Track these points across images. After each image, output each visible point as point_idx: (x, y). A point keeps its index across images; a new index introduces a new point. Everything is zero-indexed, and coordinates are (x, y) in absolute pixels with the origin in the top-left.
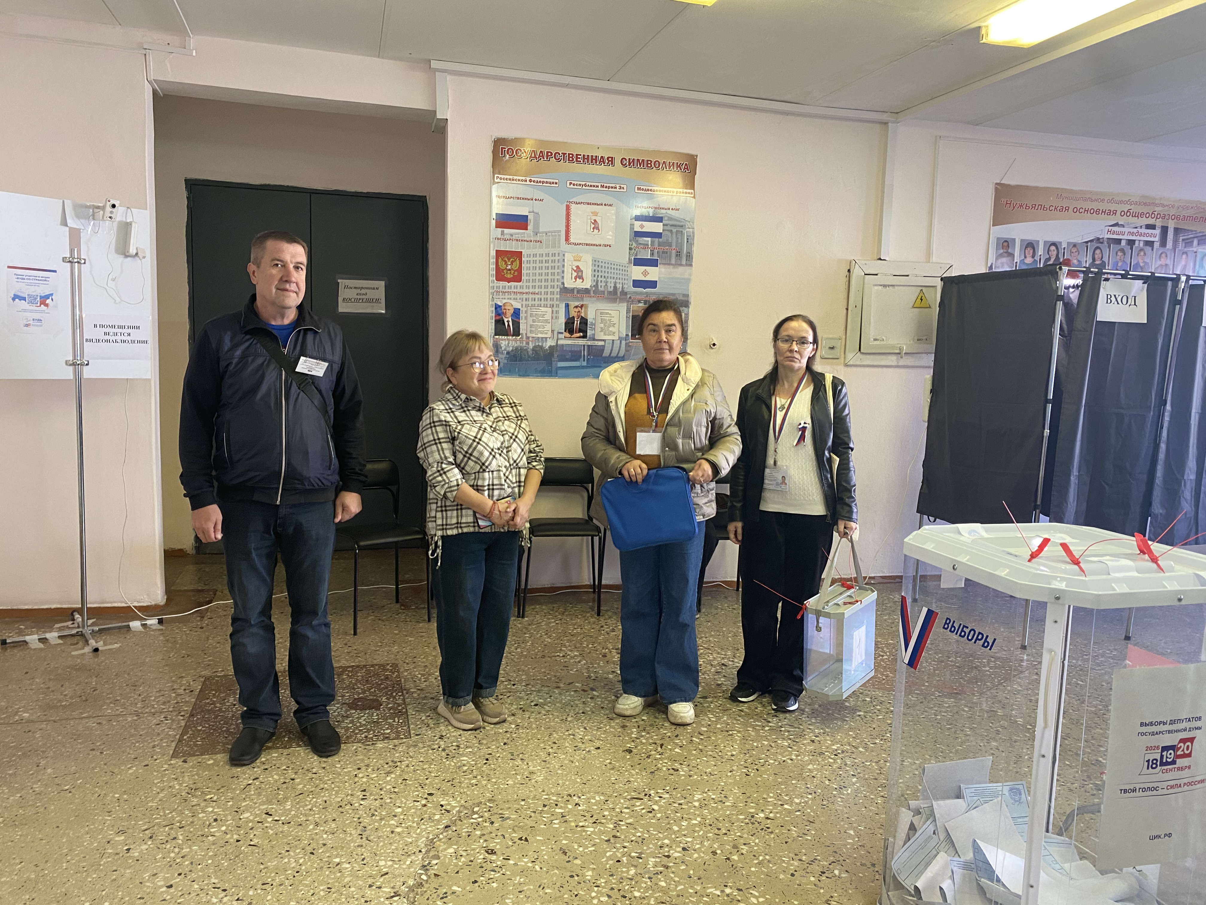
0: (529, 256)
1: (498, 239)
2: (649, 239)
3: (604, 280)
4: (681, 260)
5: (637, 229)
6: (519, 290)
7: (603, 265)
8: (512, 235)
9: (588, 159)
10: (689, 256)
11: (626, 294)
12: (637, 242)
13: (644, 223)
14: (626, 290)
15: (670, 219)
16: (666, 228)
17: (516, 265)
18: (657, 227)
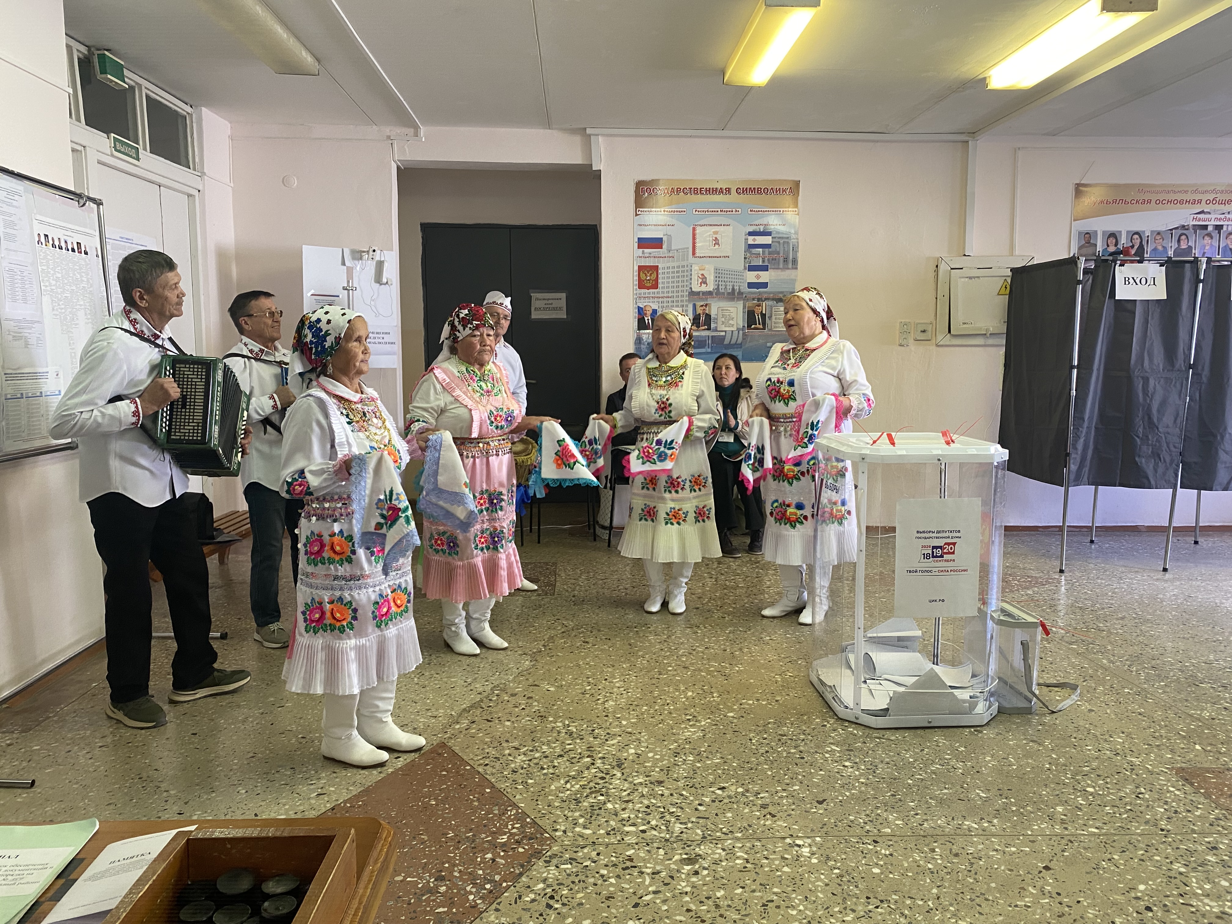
0: (663, 268)
1: (640, 257)
2: (761, 250)
3: (723, 283)
4: (787, 264)
5: (751, 242)
6: (656, 295)
7: (723, 272)
8: (650, 254)
9: (709, 191)
10: (795, 262)
11: (742, 293)
12: (750, 252)
13: (756, 237)
14: (742, 291)
15: (778, 233)
16: (775, 240)
17: (654, 276)
18: (767, 240)
